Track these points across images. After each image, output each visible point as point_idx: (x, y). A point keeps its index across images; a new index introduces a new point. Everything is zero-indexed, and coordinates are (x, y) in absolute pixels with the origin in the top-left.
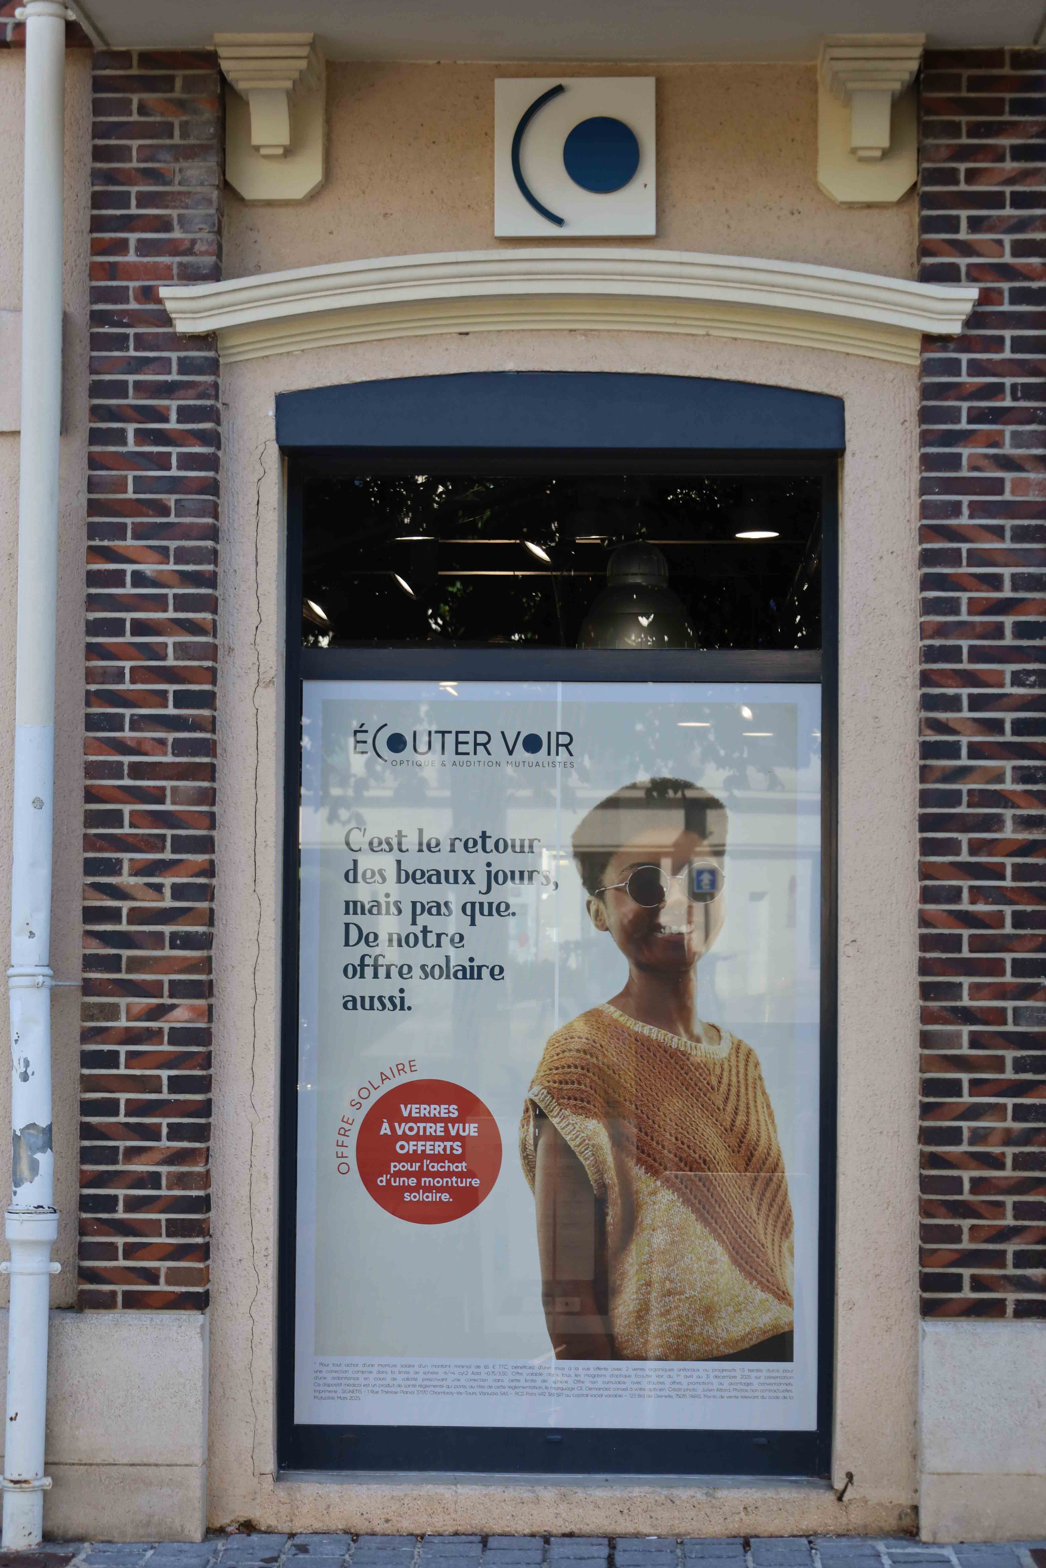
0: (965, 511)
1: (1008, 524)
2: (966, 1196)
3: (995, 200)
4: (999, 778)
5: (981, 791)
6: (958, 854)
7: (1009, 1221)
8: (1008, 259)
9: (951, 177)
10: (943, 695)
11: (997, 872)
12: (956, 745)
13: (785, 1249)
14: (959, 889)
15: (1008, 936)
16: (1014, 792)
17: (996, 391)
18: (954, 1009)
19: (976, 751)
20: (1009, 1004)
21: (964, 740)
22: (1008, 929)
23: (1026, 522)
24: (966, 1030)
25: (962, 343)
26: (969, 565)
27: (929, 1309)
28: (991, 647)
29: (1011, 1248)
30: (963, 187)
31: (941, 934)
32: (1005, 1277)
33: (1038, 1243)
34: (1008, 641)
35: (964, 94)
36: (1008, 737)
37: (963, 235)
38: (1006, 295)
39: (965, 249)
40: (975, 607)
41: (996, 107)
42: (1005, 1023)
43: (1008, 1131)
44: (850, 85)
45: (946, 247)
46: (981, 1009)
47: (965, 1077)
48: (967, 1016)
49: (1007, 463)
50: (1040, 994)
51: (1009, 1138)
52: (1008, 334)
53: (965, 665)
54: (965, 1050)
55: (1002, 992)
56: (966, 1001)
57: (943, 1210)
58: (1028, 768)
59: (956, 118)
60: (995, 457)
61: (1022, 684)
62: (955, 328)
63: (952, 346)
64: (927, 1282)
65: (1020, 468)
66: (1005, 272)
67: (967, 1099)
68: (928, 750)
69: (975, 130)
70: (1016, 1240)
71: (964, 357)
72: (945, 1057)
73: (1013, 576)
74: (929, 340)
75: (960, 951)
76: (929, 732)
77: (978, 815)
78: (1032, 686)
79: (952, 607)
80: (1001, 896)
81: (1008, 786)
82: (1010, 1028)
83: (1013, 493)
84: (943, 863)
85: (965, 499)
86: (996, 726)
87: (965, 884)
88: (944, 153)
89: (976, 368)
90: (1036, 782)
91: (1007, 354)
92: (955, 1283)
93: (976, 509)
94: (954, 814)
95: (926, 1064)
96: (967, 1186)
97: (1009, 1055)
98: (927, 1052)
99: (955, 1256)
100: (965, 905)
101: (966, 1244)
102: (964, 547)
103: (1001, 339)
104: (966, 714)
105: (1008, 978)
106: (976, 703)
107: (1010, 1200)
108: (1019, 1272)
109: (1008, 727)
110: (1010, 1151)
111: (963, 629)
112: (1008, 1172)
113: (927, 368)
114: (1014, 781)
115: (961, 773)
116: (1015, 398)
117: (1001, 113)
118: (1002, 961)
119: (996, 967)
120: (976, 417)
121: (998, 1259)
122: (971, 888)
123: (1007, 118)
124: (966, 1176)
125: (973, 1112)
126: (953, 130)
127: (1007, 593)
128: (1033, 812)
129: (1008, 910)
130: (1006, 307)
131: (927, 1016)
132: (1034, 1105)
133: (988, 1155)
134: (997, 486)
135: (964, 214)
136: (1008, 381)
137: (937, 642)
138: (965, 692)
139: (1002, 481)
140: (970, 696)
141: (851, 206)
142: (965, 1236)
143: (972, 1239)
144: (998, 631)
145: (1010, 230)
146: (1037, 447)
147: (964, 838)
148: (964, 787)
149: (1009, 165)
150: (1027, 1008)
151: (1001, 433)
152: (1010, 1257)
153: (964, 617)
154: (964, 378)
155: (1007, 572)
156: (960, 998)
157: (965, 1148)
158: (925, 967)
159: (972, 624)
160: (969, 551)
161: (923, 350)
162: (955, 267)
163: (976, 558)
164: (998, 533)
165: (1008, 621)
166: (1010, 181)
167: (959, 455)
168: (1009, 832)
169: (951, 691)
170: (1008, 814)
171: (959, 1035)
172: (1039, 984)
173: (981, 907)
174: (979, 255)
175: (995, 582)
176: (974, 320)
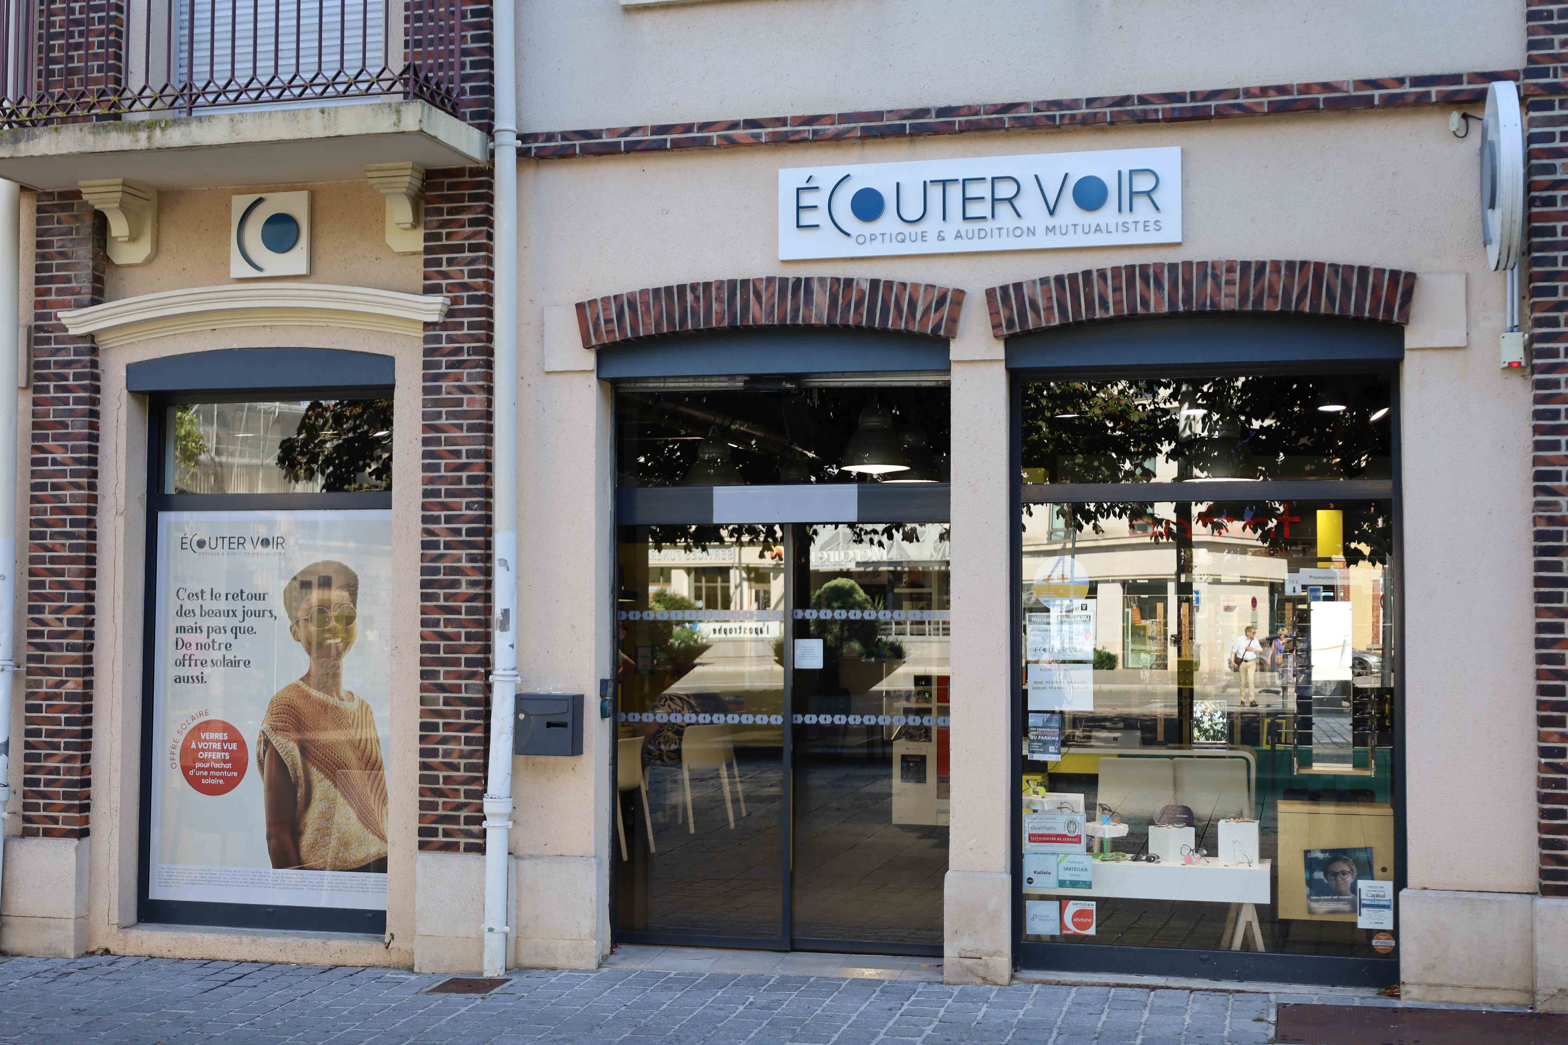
0: (444, 416)
1: (465, 422)
2: (441, 786)
3: (460, 249)
4: (459, 560)
5: (450, 567)
6: (438, 601)
7: (462, 800)
8: (466, 280)
9: (438, 237)
10: (432, 515)
11: (457, 611)
12: (438, 542)
13: (384, 812)
14: (439, 620)
15: (463, 645)
16: (466, 567)
17: (459, 351)
18: (435, 684)
19: (448, 545)
20: (463, 682)
21: (442, 539)
22: (463, 641)
23: (474, 421)
24: (441, 696)
25: (444, 326)
26: (445, 445)
27: (422, 846)
28: (456, 489)
29: (463, 814)
30: (445, 242)
31: (430, 645)
32: (459, 830)
33: (476, 812)
34: (465, 486)
35: (446, 192)
36: (464, 538)
37: (444, 268)
38: (465, 299)
39: (445, 275)
40: (448, 468)
41: (461, 199)
42: (461, 692)
43: (461, 751)
44: (382, 191)
45: (435, 275)
46: (449, 684)
47: (441, 721)
48: (442, 688)
49: (465, 390)
50: (478, 677)
51: (462, 755)
52: (466, 320)
53: (443, 499)
54: (441, 707)
55: (459, 675)
56: (442, 680)
57: (429, 793)
58: (473, 554)
59: (441, 205)
60: (458, 387)
61: (471, 509)
62: (435, 318)
63: (438, 328)
64: (422, 832)
65: (471, 393)
66: (465, 287)
67: (441, 733)
68: (425, 545)
69: (450, 212)
70: (466, 810)
71: (444, 333)
72: (431, 710)
73: (467, 451)
74: (427, 325)
75: (439, 653)
76: (425, 535)
77: (448, 580)
78: (476, 510)
79: (437, 468)
80: (460, 624)
81: (464, 564)
82: (463, 695)
83: (468, 406)
84: (431, 606)
85: (444, 410)
86: (458, 532)
87: (442, 617)
88: (435, 224)
89: (450, 339)
90: (477, 562)
91: (465, 331)
92: (434, 833)
93: (450, 415)
94: (436, 580)
95: (423, 713)
96: (441, 780)
97: (463, 709)
98: (423, 707)
99: (435, 818)
100: (442, 629)
101: (440, 812)
102: (443, 435)
103: (463, 323)
104: (443, 525)
105: (463, 668)
106: (448, 519)
107: (462, 788)
108: (467, 827)
109: (464, 532)
110: (463, 762)
111: (442, 480)
112: (462, 773)
113: (426, 340)
114: (466, 561)
115: (440, 557)
116: (469, 355)
117: (464, 201)
118: (460, 658)
119: (456, 662)
120: (450, 365)
121: (455, 820)
122: (445, 619)
123: (467, 204)
124: (441, 774)
125: (444, 740)
126: (440, 211)
127: (464, 460)
128: (476, 578)
129: (463, 631)
130: (465, 306)
131: (423, 689)
132: (475, 737)
133: (451, 763)
134: (459, 403)
135: (444, 257)
136: (466, 346)
137: (429, 487)
138: (443, 514)
139: (462, 399)
140: (445, 516)
141: (405, 254)
142: (440, 808)
143: (443, 809)
144: (459, 480)
145: (467, 264)
146: (480, 380)
147: (441, 592)
148: (441, 565)
149: (468, 229)
150: (472, 684)
151: (462, 374)
152: (462, 819)
153: (443, 473)
154: (444, 345)
155: (464, 448)
156: (439, 679)
157: (440, 759)
158: (423, 662)
159: (446, 477)
160: (445, 438)
161: (424, 330)
162: (440, 285)
163: (449, 441)
164: (460, 427)
165: (464, 475)
166: (468, 238)
167: (441, 386)
168: (464, 589)
169: (436, 513)
170: (464, 579)
171: (438, 698)
172: (477, 672)
173: (449, 630)
174: (452, 278)
175: (457, 454)
176: (450, 313)
